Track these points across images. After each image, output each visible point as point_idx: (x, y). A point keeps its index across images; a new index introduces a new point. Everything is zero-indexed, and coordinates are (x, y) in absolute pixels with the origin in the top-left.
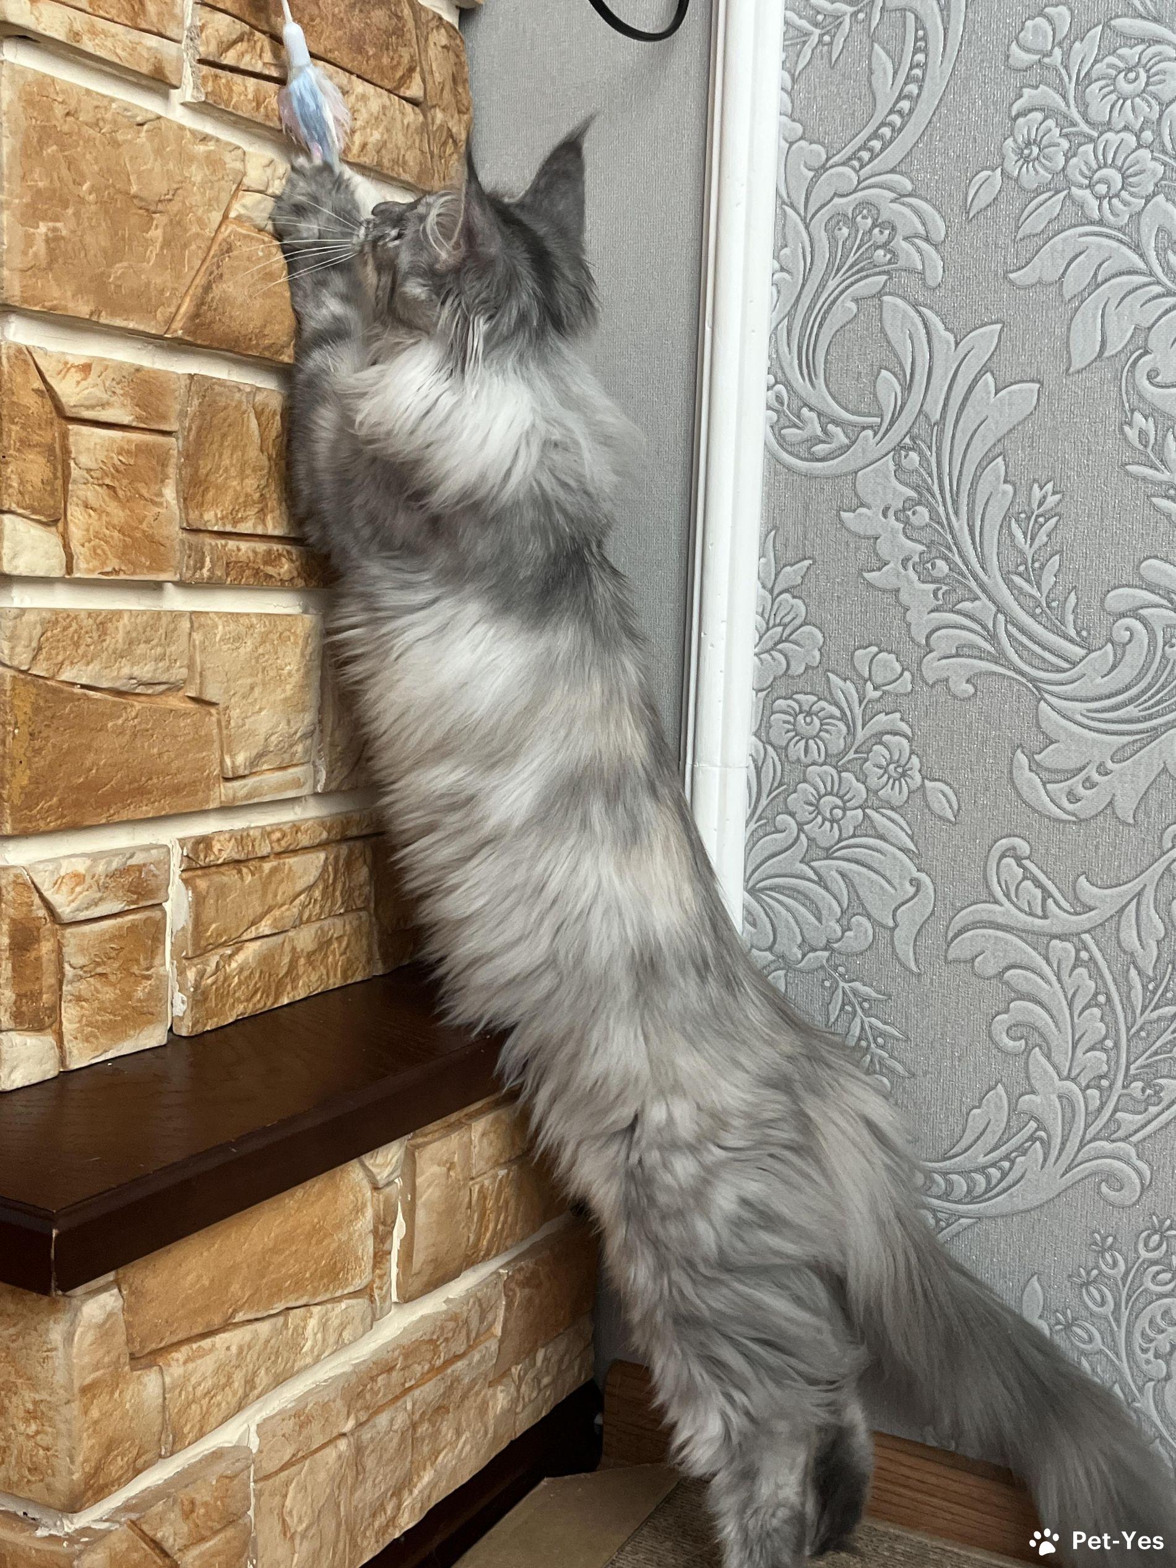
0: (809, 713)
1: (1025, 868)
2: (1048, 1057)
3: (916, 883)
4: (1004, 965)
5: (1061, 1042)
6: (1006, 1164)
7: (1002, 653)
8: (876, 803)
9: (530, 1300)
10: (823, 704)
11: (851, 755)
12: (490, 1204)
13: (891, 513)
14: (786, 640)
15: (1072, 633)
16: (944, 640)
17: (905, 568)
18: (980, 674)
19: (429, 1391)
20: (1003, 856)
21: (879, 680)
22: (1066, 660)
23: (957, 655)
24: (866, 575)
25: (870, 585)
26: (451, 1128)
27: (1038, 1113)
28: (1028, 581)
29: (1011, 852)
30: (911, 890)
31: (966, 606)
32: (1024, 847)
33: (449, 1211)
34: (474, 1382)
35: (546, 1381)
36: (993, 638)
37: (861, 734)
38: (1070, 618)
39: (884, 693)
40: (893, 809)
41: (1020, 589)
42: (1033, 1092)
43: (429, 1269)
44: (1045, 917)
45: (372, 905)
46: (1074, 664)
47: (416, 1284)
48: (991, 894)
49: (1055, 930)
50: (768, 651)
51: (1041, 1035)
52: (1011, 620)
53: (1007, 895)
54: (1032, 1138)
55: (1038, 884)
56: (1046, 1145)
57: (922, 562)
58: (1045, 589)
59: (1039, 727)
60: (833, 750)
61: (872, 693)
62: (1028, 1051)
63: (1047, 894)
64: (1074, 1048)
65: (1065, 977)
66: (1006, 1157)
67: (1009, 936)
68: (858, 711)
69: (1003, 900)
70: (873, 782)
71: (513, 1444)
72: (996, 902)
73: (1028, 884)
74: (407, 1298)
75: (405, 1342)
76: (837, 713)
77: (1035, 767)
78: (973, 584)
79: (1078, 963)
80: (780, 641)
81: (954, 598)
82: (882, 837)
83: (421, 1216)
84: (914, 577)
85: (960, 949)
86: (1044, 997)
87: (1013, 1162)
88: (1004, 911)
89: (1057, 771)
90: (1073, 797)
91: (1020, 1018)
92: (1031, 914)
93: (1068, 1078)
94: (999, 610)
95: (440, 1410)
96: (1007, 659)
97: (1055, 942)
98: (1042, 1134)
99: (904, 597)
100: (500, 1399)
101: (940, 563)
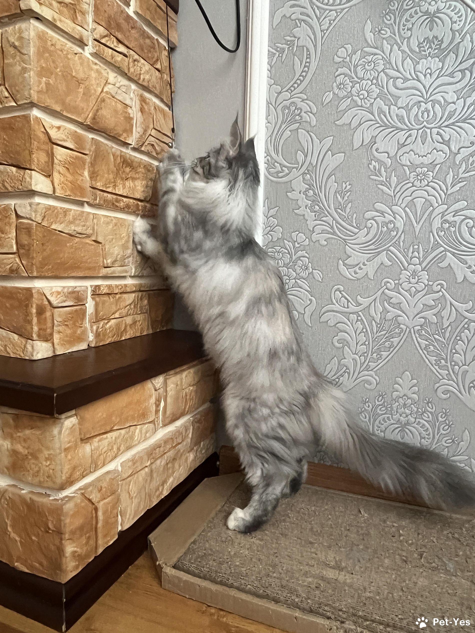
0: (278, 252)
1: (342, 294)
2: (349, 348)
3: (310, 300)
4: (337, 322)
5: (353, 344)
6: (337, 380)
7: (334, 232)
8: (299, 278)
9: (199, 427)
10: (282, 249)
11: (291, 264)
12: (188, 397)
13: (302, 193)
14: (272, 231)
15: (355, 225)
16: (318, 229)
17: (306, 208)
18: (329, 238)
19: (171, 454)
20: (336, 291)
21: (299, 242)
22: (353, 233)
23: (322, 233)
24: (295, 211)
25: (296, 214)
26: (176, 374)
27: (346, 364)
28: (342, 211)
29: (338, 290)
30: (309, 302)
31: (324, 219)
32: (342, 288)
33: (176, 399)
34: (184, 451)
35: (203, 452)
36: (332, 228)
37: (294, 258)
38: (354, 221)
39: (301, 245)
40: (304, 279)
41: (340, 213)
42: (345, 359)
43: (171, 416)
44: (348, 308)
45: (148, 312)
46: (356, 234)
47: (167, 421)
48: (332, 302)
49: (352, 312)
50: (266, 234)
51: (347, 342)
52: (337, 222)
53: (337, 302)
54: (345, 372)
55: (346, 299)
56: (349, 374)
57: (311, 206)
58: (347, 212)
59: (345, 252)
60: (286, 262)
61: (297, 245)
62: (343, 347)
63: (348, 301)
64: (357, 344)
65: (354, 325)
66: (337, 378)
67: (338, 314)
68: (293, 251)
69: (336, 304)
70: (298, 271)
71: (195, 470)
72: (334, 304)
73: (343, 298)
74: (165, 425)
75: (164, 438)
76: (287, 251)
77: (345, 265)
78: (326, 212)
79: (358, 320)
80: (270, 231)
81: (321, 216)
82: (301, 288)
83: (169, 400)
84: (309, 211)
85: (323, 319)
86: (348, 331)
87: (339, 379)
88: (337, 307)
89: (350, 265)
90: (356, 273)
91: (341, 338)
92: (344, 307)
93: (355, 354)
94: (334, 219)
95: (174, 459)
96: (336, 234)
97: (351, 315)
98: (347, 370)
99: (306, 217)
100: (191, 456)
101: (316, 207)
